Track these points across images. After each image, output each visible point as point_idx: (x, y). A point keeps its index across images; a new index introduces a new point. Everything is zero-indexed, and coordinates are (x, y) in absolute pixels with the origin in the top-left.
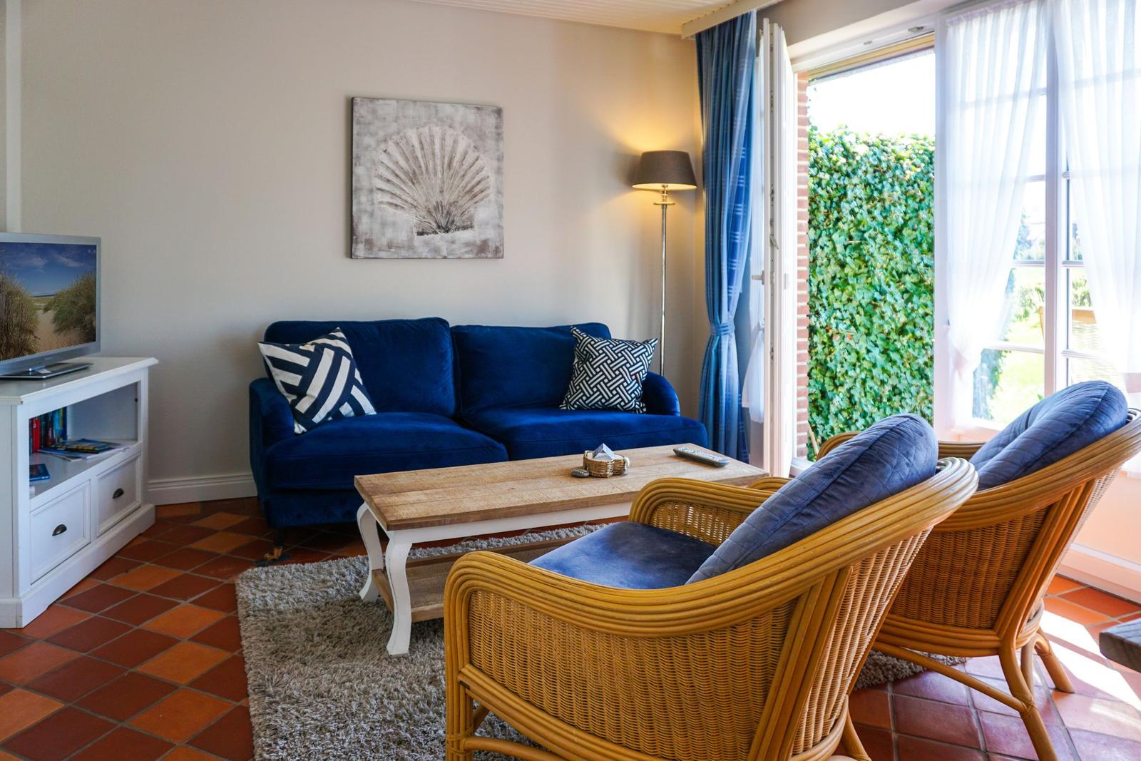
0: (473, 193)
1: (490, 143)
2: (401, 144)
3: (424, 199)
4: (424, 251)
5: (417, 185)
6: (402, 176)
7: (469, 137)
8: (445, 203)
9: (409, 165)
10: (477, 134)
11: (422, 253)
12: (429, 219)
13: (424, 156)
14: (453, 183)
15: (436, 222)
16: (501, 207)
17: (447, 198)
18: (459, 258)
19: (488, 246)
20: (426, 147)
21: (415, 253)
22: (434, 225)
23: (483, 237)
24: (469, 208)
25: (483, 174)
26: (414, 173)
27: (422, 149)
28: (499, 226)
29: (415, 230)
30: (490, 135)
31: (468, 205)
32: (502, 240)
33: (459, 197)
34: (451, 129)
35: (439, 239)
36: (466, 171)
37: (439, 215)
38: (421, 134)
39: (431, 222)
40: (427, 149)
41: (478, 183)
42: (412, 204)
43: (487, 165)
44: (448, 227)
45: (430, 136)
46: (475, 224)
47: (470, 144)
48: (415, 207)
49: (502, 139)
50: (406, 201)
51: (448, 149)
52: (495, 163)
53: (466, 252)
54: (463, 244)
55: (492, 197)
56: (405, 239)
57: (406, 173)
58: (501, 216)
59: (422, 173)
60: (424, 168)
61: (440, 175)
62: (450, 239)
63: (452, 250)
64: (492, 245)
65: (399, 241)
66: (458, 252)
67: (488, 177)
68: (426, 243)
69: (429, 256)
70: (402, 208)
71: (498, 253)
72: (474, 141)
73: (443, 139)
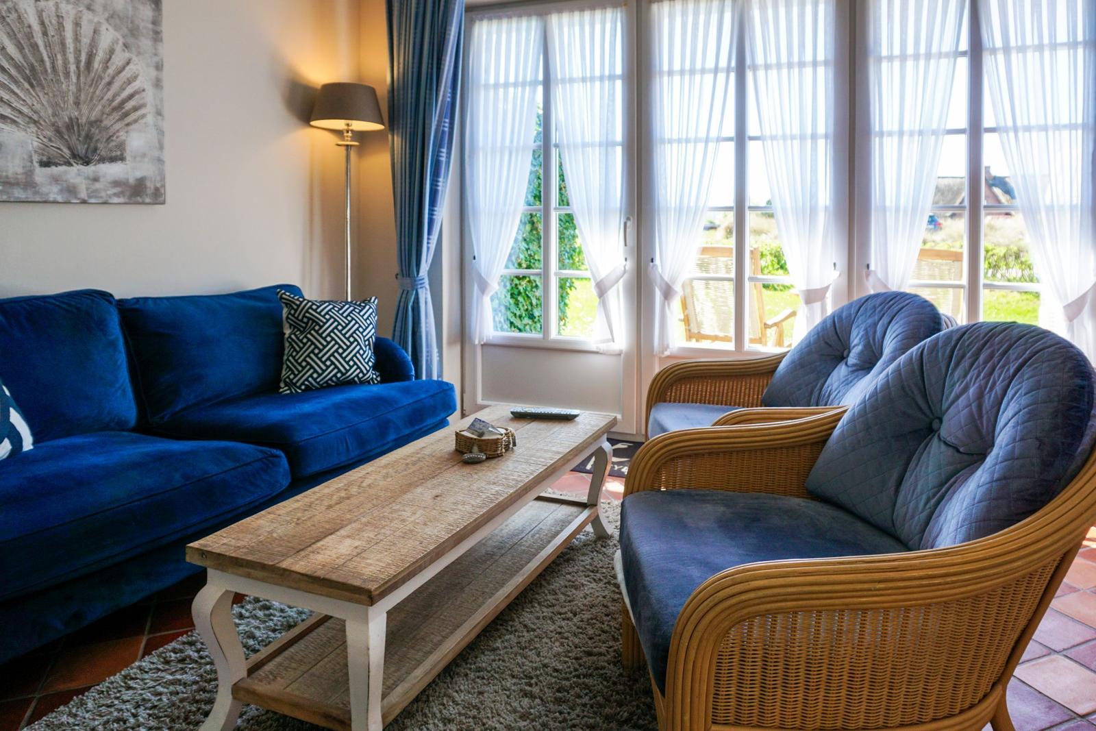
0: (124, 110)
1: (146, 43)
2: (8, 20)
3: (50, 111)
4: (54, 193)
5: (37, 89)
6: (13, 72)
7: (116, 28)
8: (83, 120)
9: (24, 56)
10: (127, 27)
11: (47, 194)
12: (58, 143)
13: (48, 45)
14: (94, 93)
15: (69, 148)
16: (161, 132)
17: (86, 114)
18: (105, 203)
19: (146, 188)
20: (51, 32)
21: (36, 193)
22: (67, 152)
23: (139, 174)
24: (118, 131)
25: (136, 85)
26: (33, 69)
27: (45, 34)
28: (160, 161)
29: (36, 158)
30: (144, 31)
31: (117, 127)
32: (163, 179)
33: (103, 113)
34: (90, 13)
35: (75, 174)
36: (113, 78)
37: (74, 138)
38: (42, 11)
39: (62, 147)
40: (53, 36)
41: (131, 97)
42: (30, 118)
43: (142, 72)
44: (87, 157)
45: (58, 16)
46: (128, 155)
47: (118, 39)
48: (35, 122)
49: (161, 40)
50: (20, 112)
51: (86, 41)
52: (153, 73)
53: (115, 194)
54: (111, 183)
55: (150, 119)
56: (20, 170)
57: (18, 67)
58: (161, 147)
59: (46, 71)
60: (48, 64)
61: (74, 79)
62: (91, 175)
63: (96, 191)
64: (150, 185)
65: (10, 174)
66: (103, 194)
67: (144, 90)
68: (56, 179)
69: (60, 199)
70: (14, 122)
71: (158, 197)
72: (124, 37)
73: (77, 24)
